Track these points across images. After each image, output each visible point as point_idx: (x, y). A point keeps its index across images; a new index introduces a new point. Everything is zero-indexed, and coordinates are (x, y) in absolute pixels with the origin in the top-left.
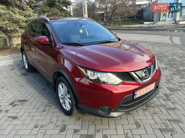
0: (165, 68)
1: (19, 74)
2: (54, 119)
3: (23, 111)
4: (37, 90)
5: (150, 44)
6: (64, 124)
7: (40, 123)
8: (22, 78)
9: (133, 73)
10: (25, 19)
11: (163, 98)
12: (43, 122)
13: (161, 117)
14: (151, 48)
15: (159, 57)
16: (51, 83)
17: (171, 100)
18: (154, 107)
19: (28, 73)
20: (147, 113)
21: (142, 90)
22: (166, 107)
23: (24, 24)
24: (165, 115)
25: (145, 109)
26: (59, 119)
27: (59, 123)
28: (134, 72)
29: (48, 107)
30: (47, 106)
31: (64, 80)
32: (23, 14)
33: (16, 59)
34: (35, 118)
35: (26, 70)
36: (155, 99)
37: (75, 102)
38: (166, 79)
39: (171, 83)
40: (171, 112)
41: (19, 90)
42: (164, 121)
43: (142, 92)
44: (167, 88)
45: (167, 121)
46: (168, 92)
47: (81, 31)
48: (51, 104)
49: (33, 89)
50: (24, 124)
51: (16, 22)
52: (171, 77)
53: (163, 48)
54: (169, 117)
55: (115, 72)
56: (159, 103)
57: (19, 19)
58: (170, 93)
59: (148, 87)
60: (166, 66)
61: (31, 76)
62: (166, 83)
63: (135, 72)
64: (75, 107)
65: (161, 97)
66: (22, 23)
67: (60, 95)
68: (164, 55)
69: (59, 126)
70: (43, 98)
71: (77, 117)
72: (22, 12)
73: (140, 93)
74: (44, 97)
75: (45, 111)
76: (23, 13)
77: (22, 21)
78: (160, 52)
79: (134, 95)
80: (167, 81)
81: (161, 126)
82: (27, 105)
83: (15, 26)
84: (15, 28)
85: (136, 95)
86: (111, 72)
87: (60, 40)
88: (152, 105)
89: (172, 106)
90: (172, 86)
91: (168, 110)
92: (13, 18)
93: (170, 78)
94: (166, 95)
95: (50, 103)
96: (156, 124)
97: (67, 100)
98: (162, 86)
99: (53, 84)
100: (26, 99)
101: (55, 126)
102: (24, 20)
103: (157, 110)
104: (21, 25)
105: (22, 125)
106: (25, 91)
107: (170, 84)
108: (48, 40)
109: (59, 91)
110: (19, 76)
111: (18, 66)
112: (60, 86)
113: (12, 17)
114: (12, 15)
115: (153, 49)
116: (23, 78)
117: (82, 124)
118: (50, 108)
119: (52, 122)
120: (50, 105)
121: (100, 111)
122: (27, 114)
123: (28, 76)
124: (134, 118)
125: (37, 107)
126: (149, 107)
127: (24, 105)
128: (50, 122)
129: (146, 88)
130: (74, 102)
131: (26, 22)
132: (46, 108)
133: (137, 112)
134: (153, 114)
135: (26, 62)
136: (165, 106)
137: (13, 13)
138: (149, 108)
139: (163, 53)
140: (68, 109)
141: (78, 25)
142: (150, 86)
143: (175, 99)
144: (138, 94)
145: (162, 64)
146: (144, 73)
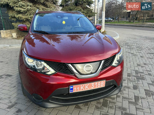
2: (14, 96)
6: (17, 102)
9: (70, 65)
11: (130, 100)
12: (5, 95)
18: (111, 107)
20: (97, 112)
21: (81, 85)
22: (124, 112)
25: (99, 107)
27: (14, 100)
30: (20, 83)
34: (3, 91)
38: (152, 80)
41: (15, 67)
43: (82, 88)
44: (145, 90)
47: (64, 22)
59: (93, 83)
62: (149, 84)
63: (74, 65)
65: (129, 99)
73: (78, 88)
75: (15, 87)
79: (69, 89)
80: (151, 83)
89: (133, 112)
98: (141, 86)
100: (12, 75)
101: (9, 102)
103: (111, 112)
108: (26, 28)
117: (29, 106)
122: (1, 86)
127: (6, 79)
128: (9, 97)
132: (17, 85)
133: (88, 108)
134: (103, 114)
136: (124, 109)
138: (105, 108)
141: (59, 17)
142: (96, 83)
143: (144, 104)
144: (75, 88)
146: (86, 67)
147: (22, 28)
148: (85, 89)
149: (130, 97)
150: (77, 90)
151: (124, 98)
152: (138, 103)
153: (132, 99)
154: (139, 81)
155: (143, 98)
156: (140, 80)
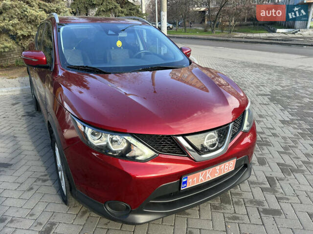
0: (288, 121)
1: (22, 113)
2: (39, 209)
4: (37, 147)
5: (275, 72)
6: (53, 221)
7: (11, 214)
9: (181, 139)
11: (262, 186)
12: (17, 211)
13: (244, 228)
14: (275, 78)
15: (284, 99)
17: (277, 192)
18: (237, 203)
20: (219, 217)
21: (200, 173)
22: (260, 207)
24: (253, 224)
25: (217, 205)
26: (48, 209)
27: (45, 219)
28: (183, 136)
29: (40, 182)
30: (40, 180)
32: (45, 8)
33: (26, 86)
36: (245, 186)
38: (282, 144)
39: (289, 154)
40: (269, 220)
41: (8, 144)
43: (200, 178)
44: (278, 164)
46: (277, 173)
47: (119, 43)
48: (47, 177)
49: (31, 143)
52: (293, 141)
53: (298, 80)
56: (250, 196)
57: (36, 17)
58: (281, 175)
59: (218, 167)
60: (292, 118)
62: (279, 152)
63: (187, 137)
65: (259, 184)
68: (296, 95)
69: (41, 224)
70: (41, 163)
71: (82, 210)
72: (44, 5)
73: (195, 179)
74: (43, 161)
75: (31, 189)
78: (291, 87)
79: (180, 183)
80: (282, 150)
82: (5, 175)
84: (29, 32)
85: (185, 182)
87: (64, 61)
89: (275, 206)
92: (26, 15)
93: (292, 144)
94: (271, 180)
98: (270, 158)
100: (11, 163)
101: (35, 224)
106: (16, 147)
107: (286, 157)
108: (44, 59)
110: (20, 117)
113: (26, 13)
114: (25, 9)
115: (278, 82)
116: (24, 122)
117: (84, 225)
118: (43, 184)
119: (32, 215)
120: (45, 178)
121: (108, 208)
123: (34, 118)
124: (187, 224)
125: (20, 180)
126: (226, 203)
128: (31, 213)
129: (211, 169)
132: (35, 184)
133: (199, 210)
136: (259, 203)
137: (27, 6)
138: (227, 205)
139: (296, 90)
141: (110, 32)
142: (223, 166)
143: (286, 189)
144: (191, 180)
145: (286, 112)
146: (208, 139)
147: (34, 60)
148: (205, 179)
149: (260, 180)
150: (193, 182)
151: (251, 183)
152: (277, 189)
153: (264, 184)
154: (263, 149)
155: (282, 179)
156: (265, 147)
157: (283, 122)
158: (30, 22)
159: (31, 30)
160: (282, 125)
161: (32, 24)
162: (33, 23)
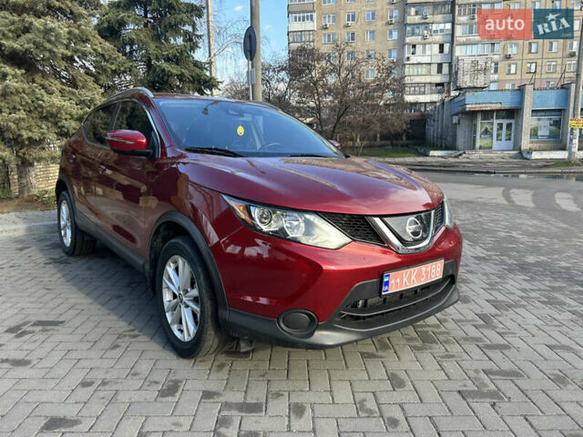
0: (484, 258)
1: (43, 260)
2: (144, 367)
3: (48, 347)
4: (96, 299)
6: (173, 378)
7: (98, 376)
8: (51, 269)
9: (377, 220)
10: (77, 111)
11: (474, 323)
12: (107, 372)
13: (466, 365)
16: (143, 266)
17: (496, 327)
18: (447, 342)
19: (72, 259)
20: (426, 357)
21: (404, 271)
22: (480, 344)
23: (72, 125)
24: (476, 361)
25: (420, 346)
26: (158, 366)
27: (160, 376)
28: (381, 217)
29: (127, 338)
30: (125, 336)
31: (182, 244)
32: (72, 97)
33: (35, 222)
34: (83, 363)
35: (64, 252)
37: (211, 305)
39: (499, 291)
40: (496, 355)
41: (40, 298)
42: (472, 374)
43: (405, 280)
44: (488, 301)
45: (483, 375)
46: (490, 310)
47: (241, 130)
48: (137, 332)
49: (83, 295)
50: (47, 376)
51: (49, 115)
52: (499, 277)
53: (482, 214)
54: (489, 365)
55: (328, 213)
56: (461, 334)
57: (59, 109)
59: (423, 268)
60: (489, 253)
61: (78, 266)
62: (484, 289)
63: (385, 219)
64: (210, 324)
66: (66, 119)
67: (167, 297)
68: (484, 229)
69: (156, 383)
70: (115, 318)
71: (216, 363)
72: (70, 92)
73: (398, 280)
75: (116, 346)
76: (73, 93)
77: (68, 116)
78: (473, 221)
79: (381, 284)
80: (487, 286)
81: (465, 386)
82: (60, 334)
83: (44, 126)
84: (43, 134)
85: (387, 283)
86: (316, 213)
87: (178, 142)
88: (442, 338)
89: (500, 341)
90: (500, 297)
91: (486, 351)
92: (41, 106)
93: (499, 280)
94: (482, 317)
95: (133, 330)
96: (449, 379)
97: (187, 306)
98: (473, 295)
99: (147, 267)
100: (61, 320)
101: (147, 383)
102: (74, 112)
103: (454, 349)
104: (63, 127)
105: (44, 380)
106: (58, 301)
107: (493, 293)
108: (144, 141)
109: (164, 286)
110: (42, 265)
111: (41, 240)
112: (170, 269)
113: (41, 102)
114: (39, 96)
116: (54, 271)
117: (228, 379)
118: (133, 340)
119: (135, 374)
120: (133, 333)
121: (282, 325)
122: (57, 355)
123: (69, 266)
124: (384, 367)
125: (92, 337)
126: (431, 343)
127: (51, 332)
128: (132, 373)
129: (416, 269)
130: (208, 305)
131: (80, 119)
132: (119, 340)
133: (395, 352)
134: (443, 357)
135: (69, 224)
136: (477, 340)
137: (43, 91)
139: (482, 223)
140: (189, 335)
141: (231, 112)
142: (429, 268)
143: (508, 324)
144: (393, 281)
145: (477, 248)
146: (410, 224)
147: (128, 142)
148: (410, 283)
149: (469, 318)
150: (396, 285)
151: (457, 321)
152: (495, 325)
153: (476, 321)
155: (497, 315)
157: (478, 258)
158: (46, 118)
159: (46, 131)
160: (478, 262)
161: (49, 121)
162: (51, 119)
